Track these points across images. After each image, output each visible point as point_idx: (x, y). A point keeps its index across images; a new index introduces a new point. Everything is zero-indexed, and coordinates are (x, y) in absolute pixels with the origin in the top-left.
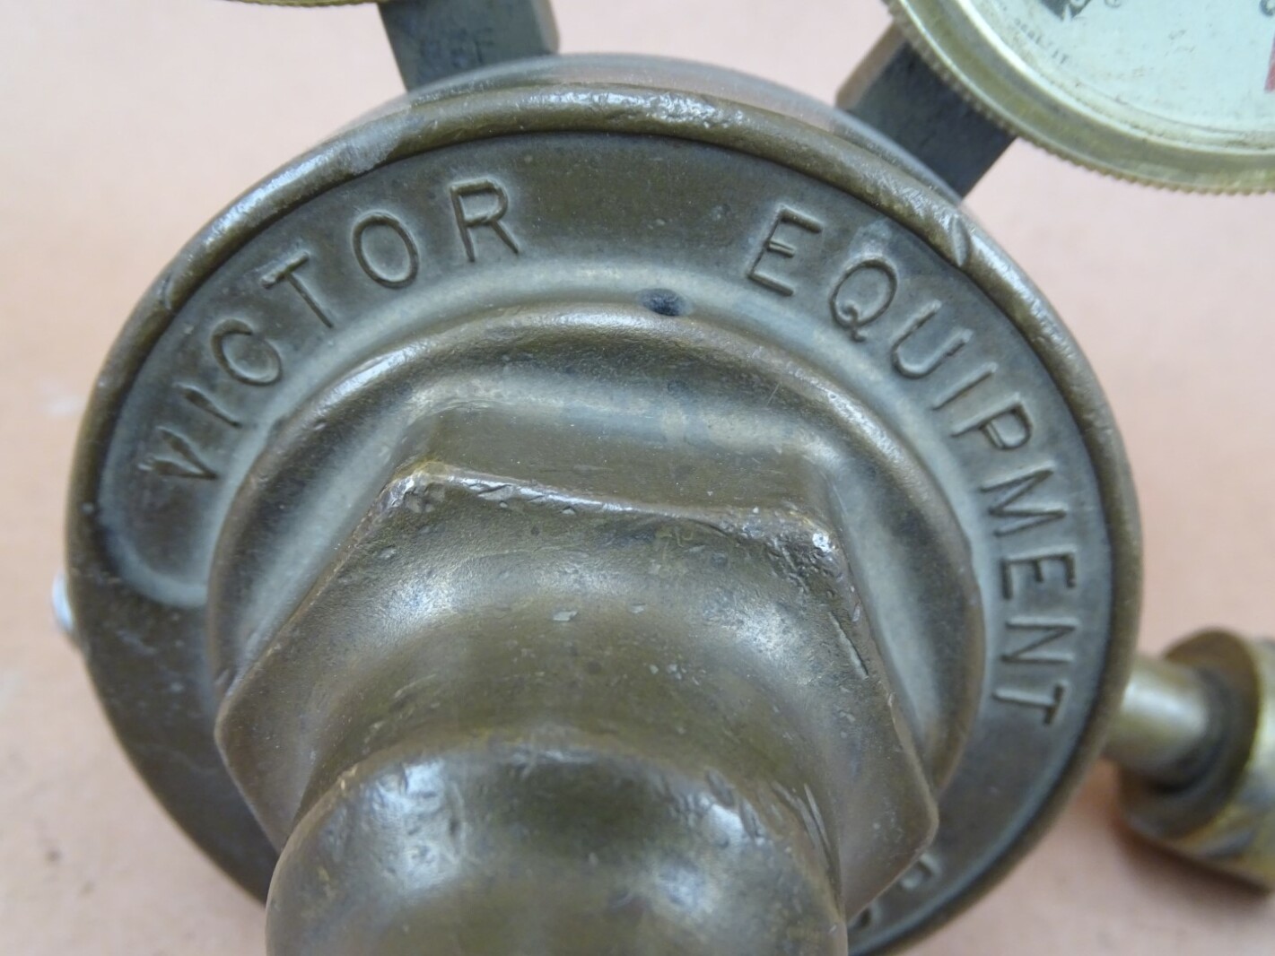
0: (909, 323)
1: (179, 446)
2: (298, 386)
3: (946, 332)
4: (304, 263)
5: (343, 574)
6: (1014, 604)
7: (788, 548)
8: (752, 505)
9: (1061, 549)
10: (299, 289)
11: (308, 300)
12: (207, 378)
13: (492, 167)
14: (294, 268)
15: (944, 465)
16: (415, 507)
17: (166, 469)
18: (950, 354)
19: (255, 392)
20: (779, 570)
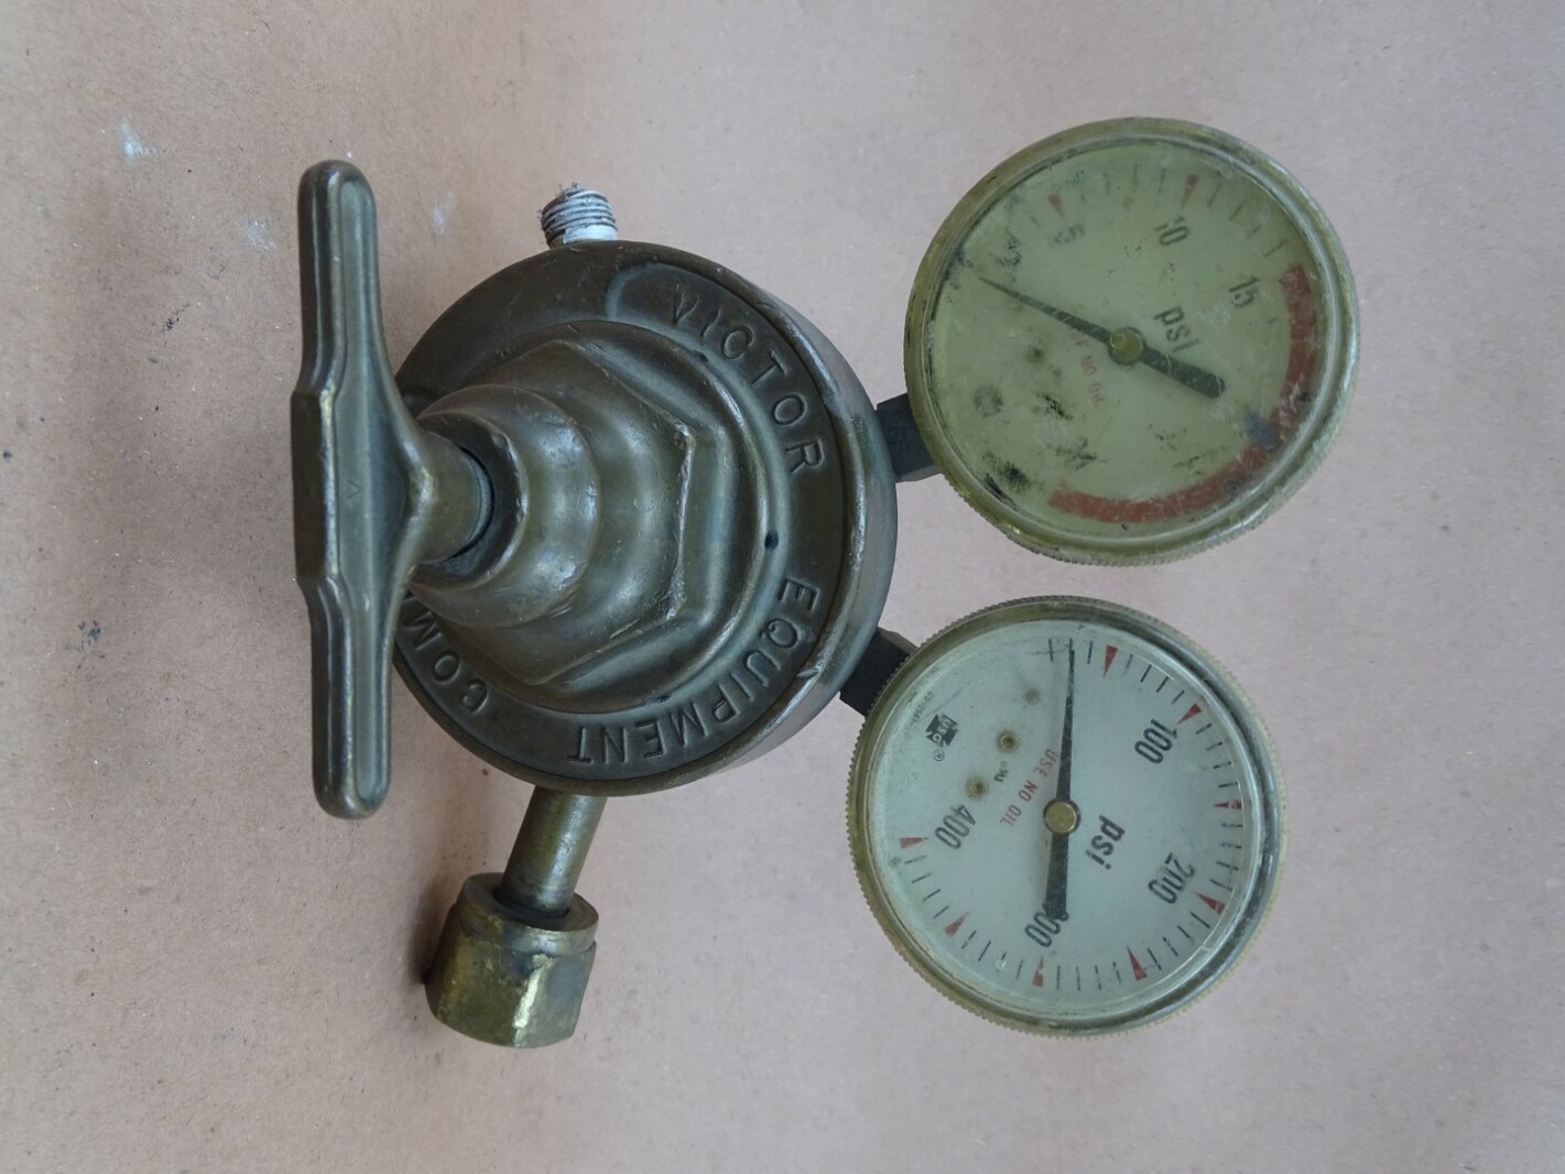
0: (769, 656)
1: (689, 306)
2: (722, 367)
3: (767, 675)
4: (782, 371)
5: (644, 404)
6: (634, 729)
7: (668, 598)
8: (685, 581)
9: (664, 747)
10: (769, 369)
11: (764, 373)
12: (724, 322)
13: (828, 458)
14: (778, 366)
15: (702, 682)
16: (676, 436)
17: (677, 299)
18: (757, 677)
19: (719, 346)
20: (659, 594)
